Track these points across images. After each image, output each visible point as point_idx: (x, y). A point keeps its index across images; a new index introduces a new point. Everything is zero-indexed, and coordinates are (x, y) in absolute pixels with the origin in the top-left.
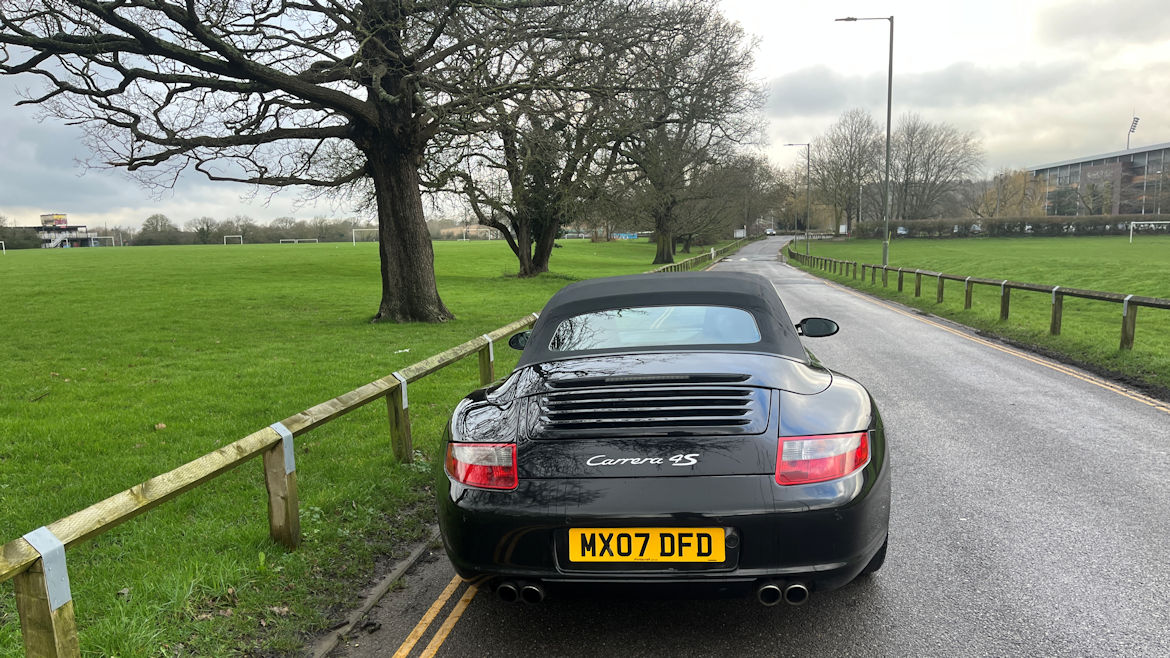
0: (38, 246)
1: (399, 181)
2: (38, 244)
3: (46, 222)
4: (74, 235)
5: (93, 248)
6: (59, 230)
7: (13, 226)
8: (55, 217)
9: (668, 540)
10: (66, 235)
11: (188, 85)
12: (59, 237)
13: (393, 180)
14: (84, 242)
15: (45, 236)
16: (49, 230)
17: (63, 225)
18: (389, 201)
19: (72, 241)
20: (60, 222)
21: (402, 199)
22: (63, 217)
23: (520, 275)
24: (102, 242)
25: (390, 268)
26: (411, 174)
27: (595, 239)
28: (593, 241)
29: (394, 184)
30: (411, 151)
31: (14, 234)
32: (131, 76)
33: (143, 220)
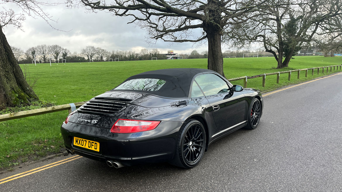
0: (166, 59)
1: (214, 39)
2: (167, 58)
3: (169, 53)
4: (175, 56)
5: (178, 59)
6: (171, 55)
7: (161, 54)
8: (171, 51)
9: (90, 143)
10: (173, 56)
11: (163, 16)
12: (171, 56)
13: (212, 39)
14: (176, 58)
15: (168, 56)
16: (169, 55)
17: (172, 54)
18: (211, 46)
19: (174, 58)
20: (172, 52)
21: (214, 45)
22: (172, 51)
23: (278, 68)
24: (181, 58)
25: (209, 65)
26: (218, 37)
27: (326, 56)
28: (325, 57)
29: (213, 41)
30: (218, 30)
31: (161, 56)
32: (150, 14)
33: (191, 52)
